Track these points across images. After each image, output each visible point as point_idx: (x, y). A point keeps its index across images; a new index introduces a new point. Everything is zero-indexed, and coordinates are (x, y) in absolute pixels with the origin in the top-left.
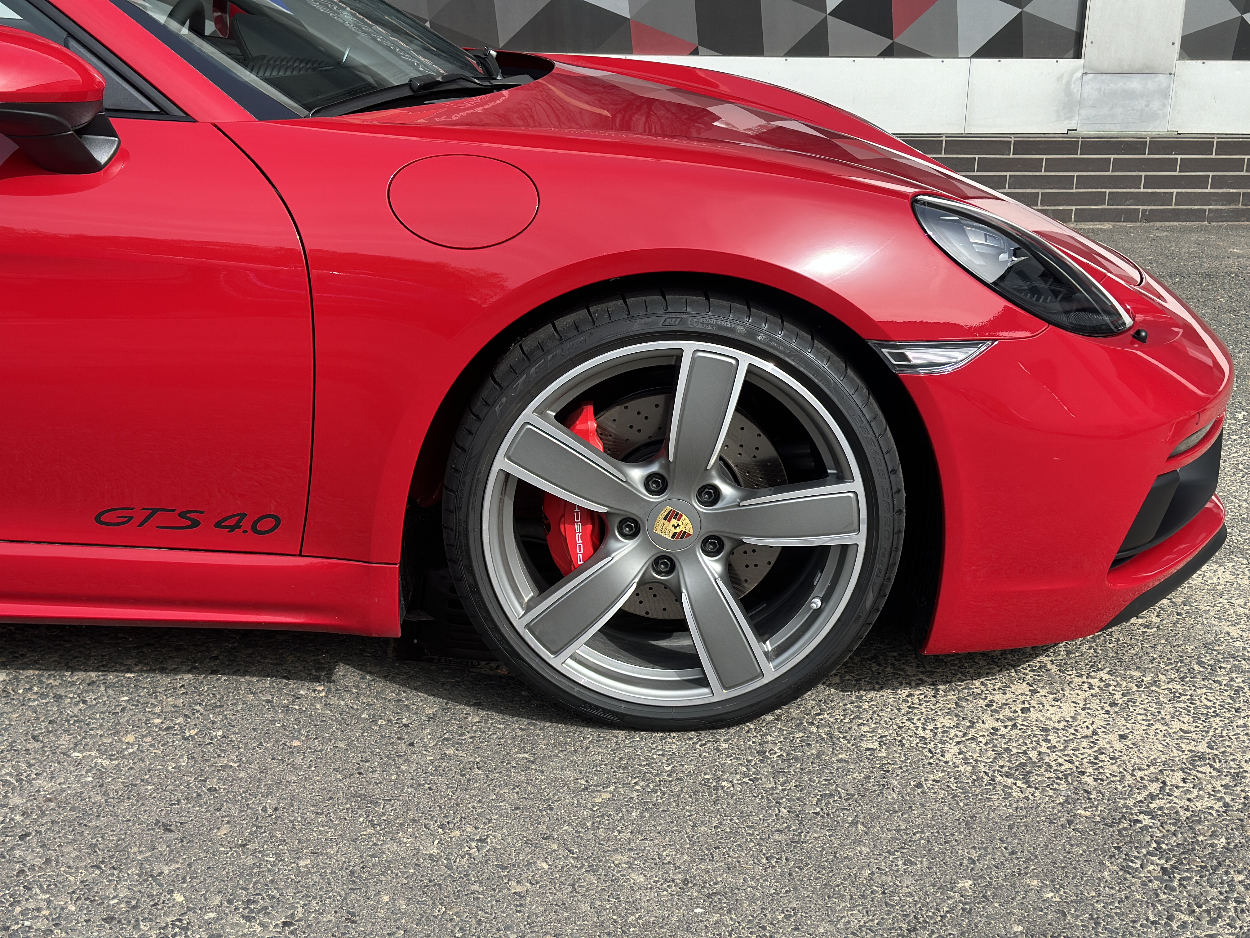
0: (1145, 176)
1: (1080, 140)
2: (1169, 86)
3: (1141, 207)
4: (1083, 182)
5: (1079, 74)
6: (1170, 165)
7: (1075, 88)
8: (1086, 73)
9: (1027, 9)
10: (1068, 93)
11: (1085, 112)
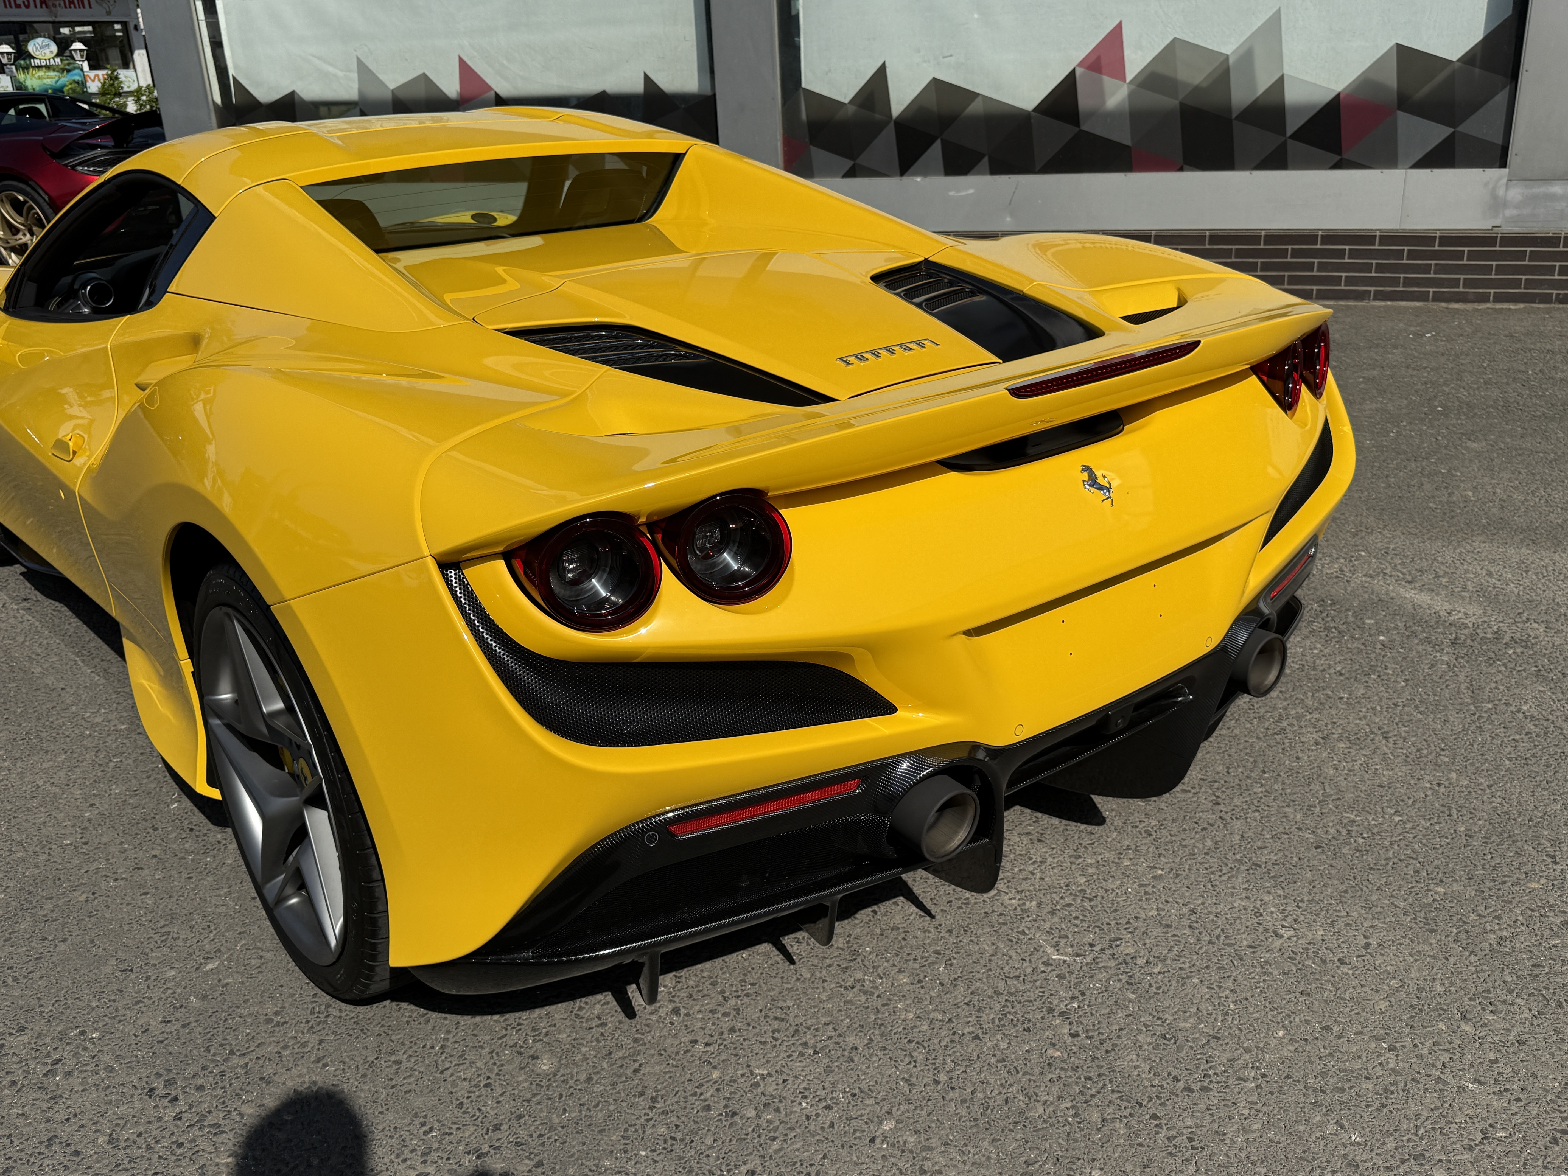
0: (1560, 265)
1: (1500, 235)
3: (1555, 292)
4: (1500, 270)
5: (1505, 180)
7: (1501, 192)
8: (1511, 180)
9: (1460, 129)
10: (1494, 197)
11: (1509, 212)
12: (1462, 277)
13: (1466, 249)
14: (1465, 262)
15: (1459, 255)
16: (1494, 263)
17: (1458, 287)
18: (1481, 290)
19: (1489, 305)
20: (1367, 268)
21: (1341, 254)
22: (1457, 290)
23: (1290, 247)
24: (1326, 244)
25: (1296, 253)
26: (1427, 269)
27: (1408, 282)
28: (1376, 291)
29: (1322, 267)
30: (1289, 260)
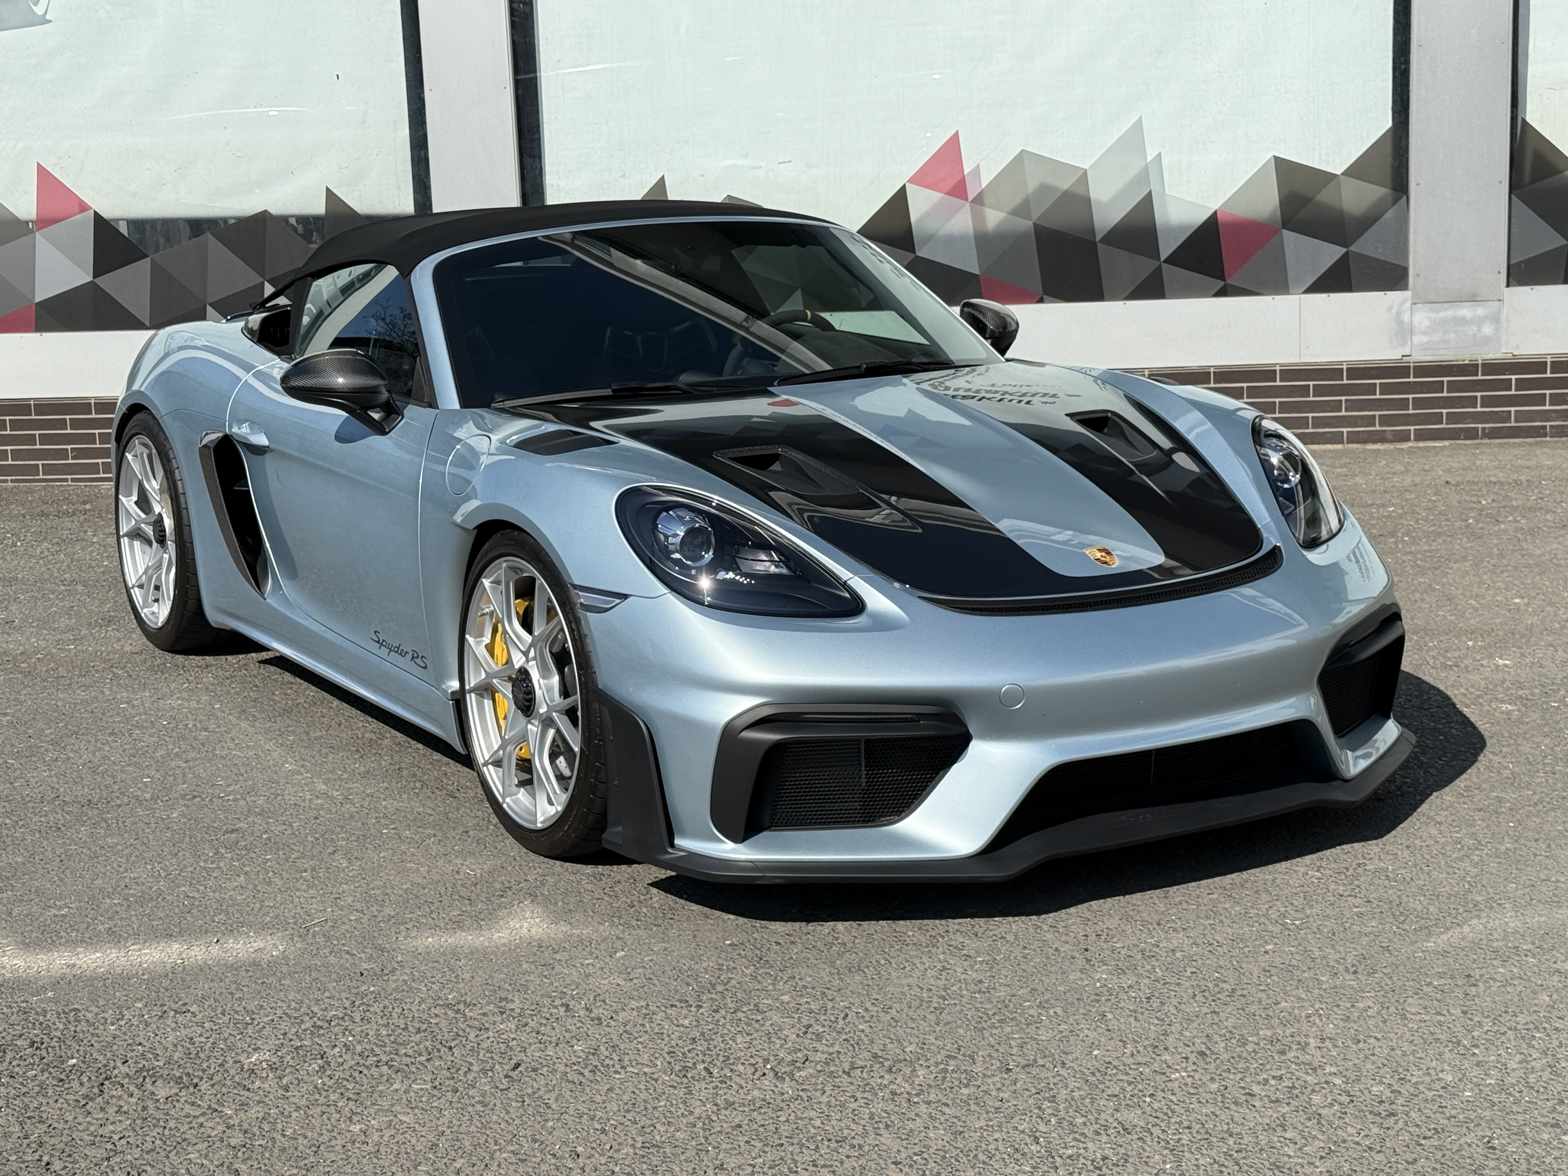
0: (1482, 396)
1: (1412, 365)
2: (1499, 312)
3: (1480, 426)
4: (1418, 403)
5: (1408, 304)
6: (1507, 385)
7: (1406, 318)
8: (1415, 304)
9: (1353, 248)
10: (1400, 323)
11: (1417, 339)
12: (1377, 413)
13: (1378, 381)
14: (1378, 396)
15: (1371, 389)
16: (1411, 396)
17: (1375, 426)
18: (1399, 428)
19: (1410, 444)
20: (1271, 408)
21: (1238, 393)
22: (1373, 429)
24: (1220, 382)
26: (1337, 406)
27: (1318, 423)
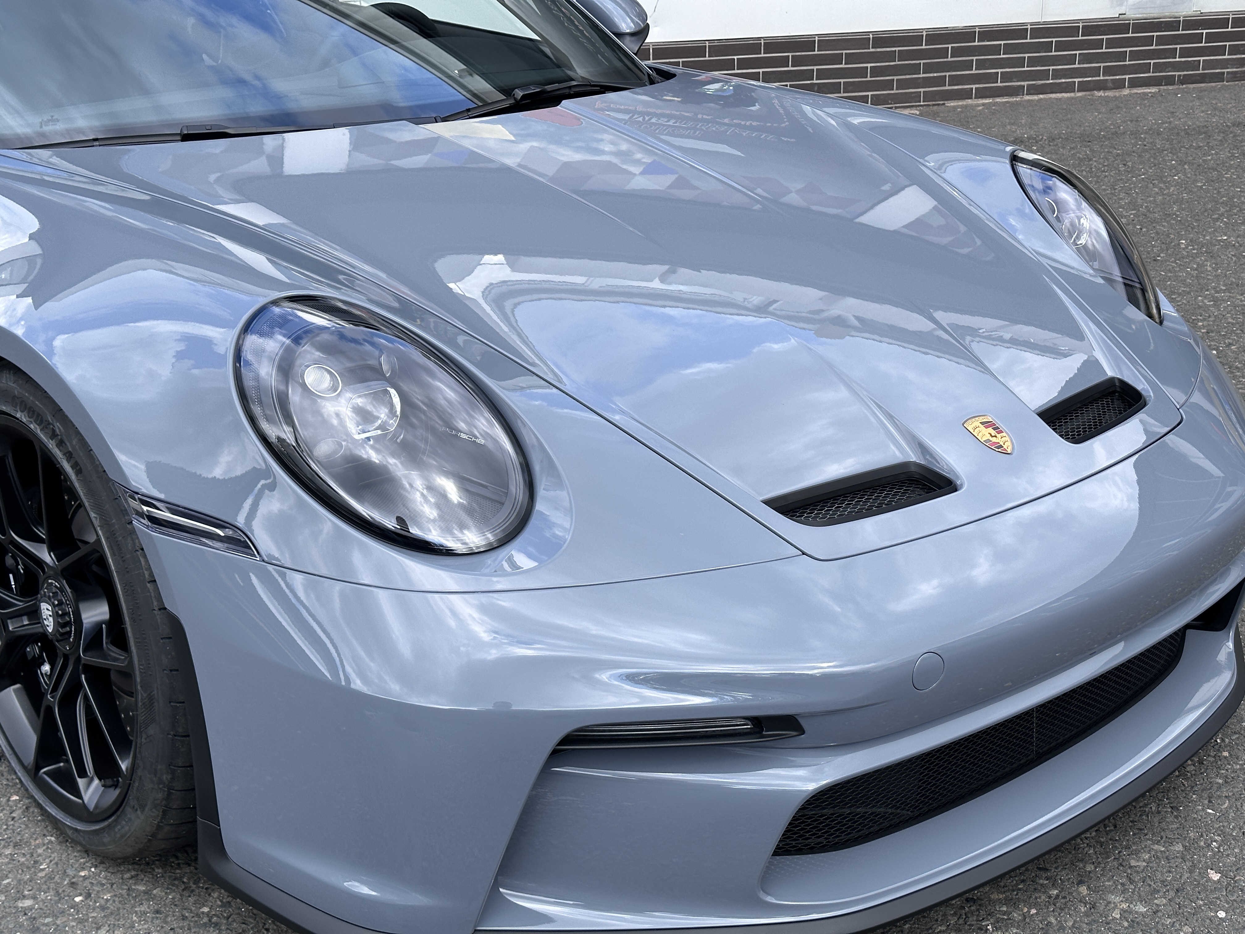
12: (1102, 65)
14: (1104, 50)
15: (1098, 44)
16: (1128, 50)
18: (1118, 77)
19: (1126, 92)
20: (1020, 62)
21: (996, 50)
22: (1098, 78)
23: (950, 46)
24: (983, 41)
25: (956, 52)
26: (1071, 60)
27: (1057, 74)
28: (1028, 86)
29: (981, 64)
30: (949, 59)
